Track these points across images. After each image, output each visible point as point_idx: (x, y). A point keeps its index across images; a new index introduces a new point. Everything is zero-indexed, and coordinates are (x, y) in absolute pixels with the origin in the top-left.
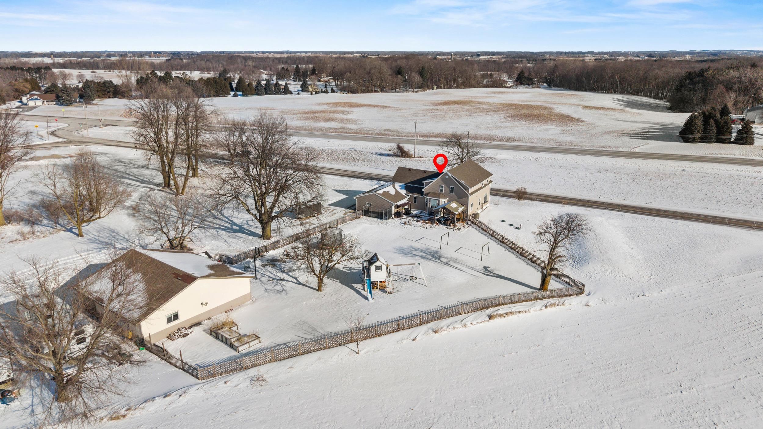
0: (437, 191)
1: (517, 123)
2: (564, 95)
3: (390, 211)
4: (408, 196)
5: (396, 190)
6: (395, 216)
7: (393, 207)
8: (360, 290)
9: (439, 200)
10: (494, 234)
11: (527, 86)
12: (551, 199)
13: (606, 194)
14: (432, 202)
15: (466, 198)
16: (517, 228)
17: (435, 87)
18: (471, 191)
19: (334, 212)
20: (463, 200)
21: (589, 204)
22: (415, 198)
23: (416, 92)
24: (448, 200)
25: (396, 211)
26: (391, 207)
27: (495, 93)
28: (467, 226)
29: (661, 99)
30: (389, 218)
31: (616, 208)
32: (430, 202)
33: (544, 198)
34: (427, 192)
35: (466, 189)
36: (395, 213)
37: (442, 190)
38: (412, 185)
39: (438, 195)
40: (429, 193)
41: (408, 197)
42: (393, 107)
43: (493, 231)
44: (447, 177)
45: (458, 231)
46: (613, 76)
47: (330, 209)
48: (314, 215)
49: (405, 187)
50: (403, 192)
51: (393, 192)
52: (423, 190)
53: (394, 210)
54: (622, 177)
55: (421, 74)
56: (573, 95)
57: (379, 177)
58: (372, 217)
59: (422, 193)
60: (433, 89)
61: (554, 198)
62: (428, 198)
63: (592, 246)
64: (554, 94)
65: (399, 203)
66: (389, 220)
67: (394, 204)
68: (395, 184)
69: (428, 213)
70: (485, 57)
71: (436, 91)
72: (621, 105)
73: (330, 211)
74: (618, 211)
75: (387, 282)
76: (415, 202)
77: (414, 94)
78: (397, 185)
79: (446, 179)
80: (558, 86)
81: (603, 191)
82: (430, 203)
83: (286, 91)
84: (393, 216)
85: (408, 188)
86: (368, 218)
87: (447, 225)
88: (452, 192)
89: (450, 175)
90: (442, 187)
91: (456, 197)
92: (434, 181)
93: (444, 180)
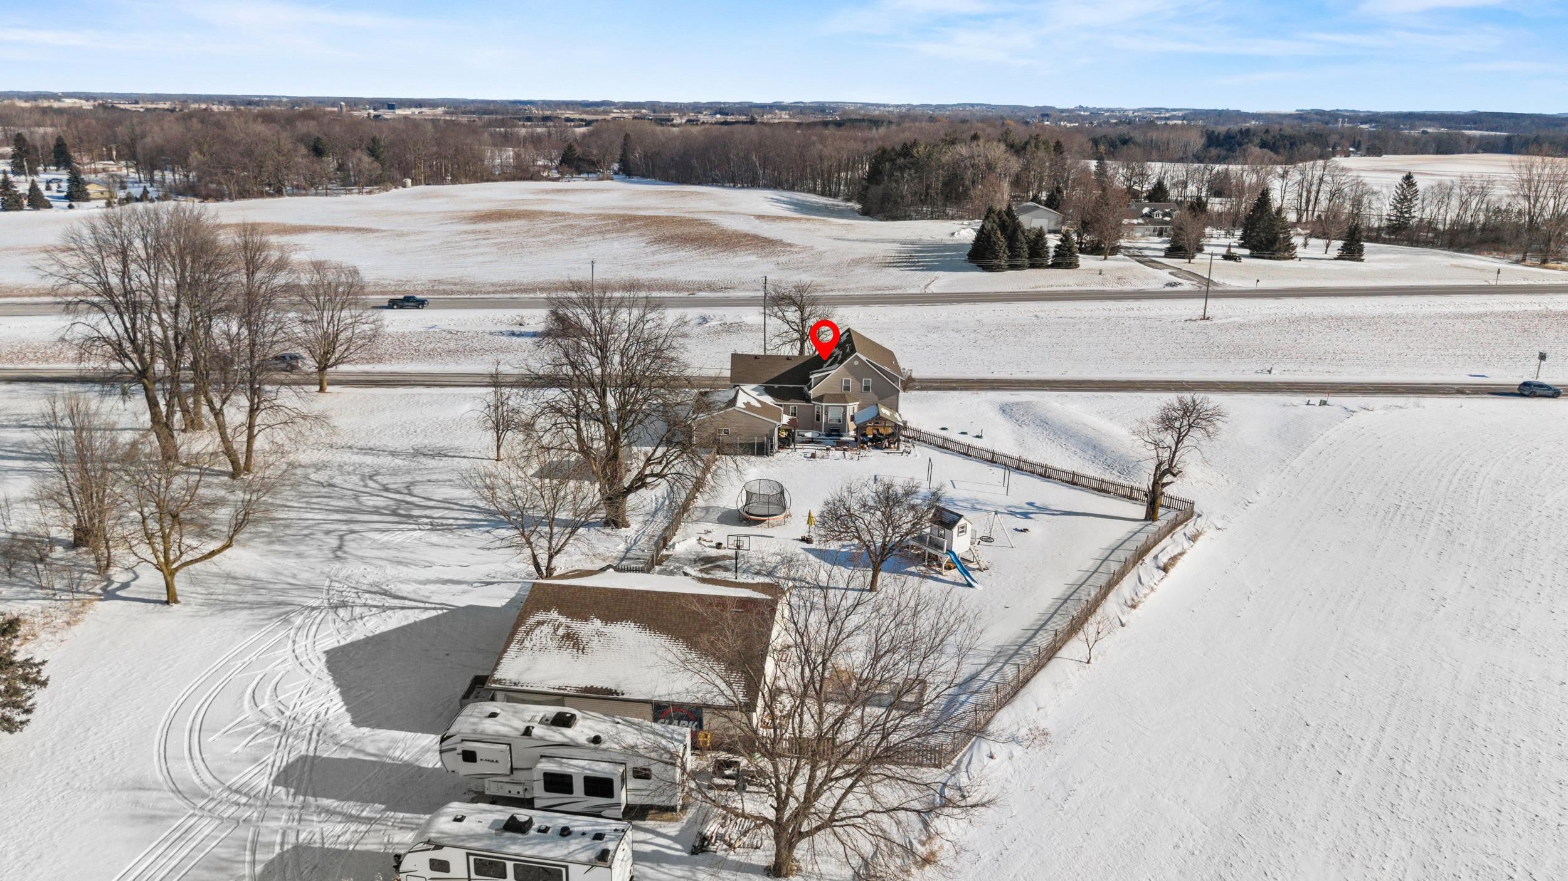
0: (838, 390)
1: (681, 253)
2: (683, 195)
4: (781, 405)
5: (755, 398)
6: (782, 447)
7: (776, 430)
9: (845, 407)
11: (585, 175)
14: (831, 414)
16: (978, 437)
17: (409, 181)
20: (887, 400)
22: (793, 409)
23: (370, 192)
24: (861, 405)
26: (772, 430)
27: (547, 192)
29: (835, 196)
30: (774, 452)
32: (827, 412)
34: (820, 394)
35: (895, 380)
37: (847, 388)
38: (776, 386)
39: (841, 398)
40: (822, 396)
42: (378, 231)
44: (857, 363)
46: (747, 158)
49: (766, 390)
50: (768, 400)
51: (755, 403)
52: (810, 392)
53: (777, 436)
55: (373, 152)
56: (692, 193)
59: (808, 399)
60: (404, 186)
62: (822, 405)
64: (661, 193)
65: (783, 423)
66: (774, 455)
67: (777, 424)
68: (742, 387)
69: (826, 432)
70: (407, 112)
71: (411, 189)
72: (789, 209)
75: (974, 551)
77: (364, 198)
78: (751, 389)
79: (856, 367)
80: (643, 176)
82: (827, 415)
83: (36, 200)
84: (779, 446)
85: (772, 392)
87: (882, 449)
88: (867, 388)
89: (864, 358)
90: (847, 382)
91: (876, 398)
92: (833, 372)
93: (851, 369)
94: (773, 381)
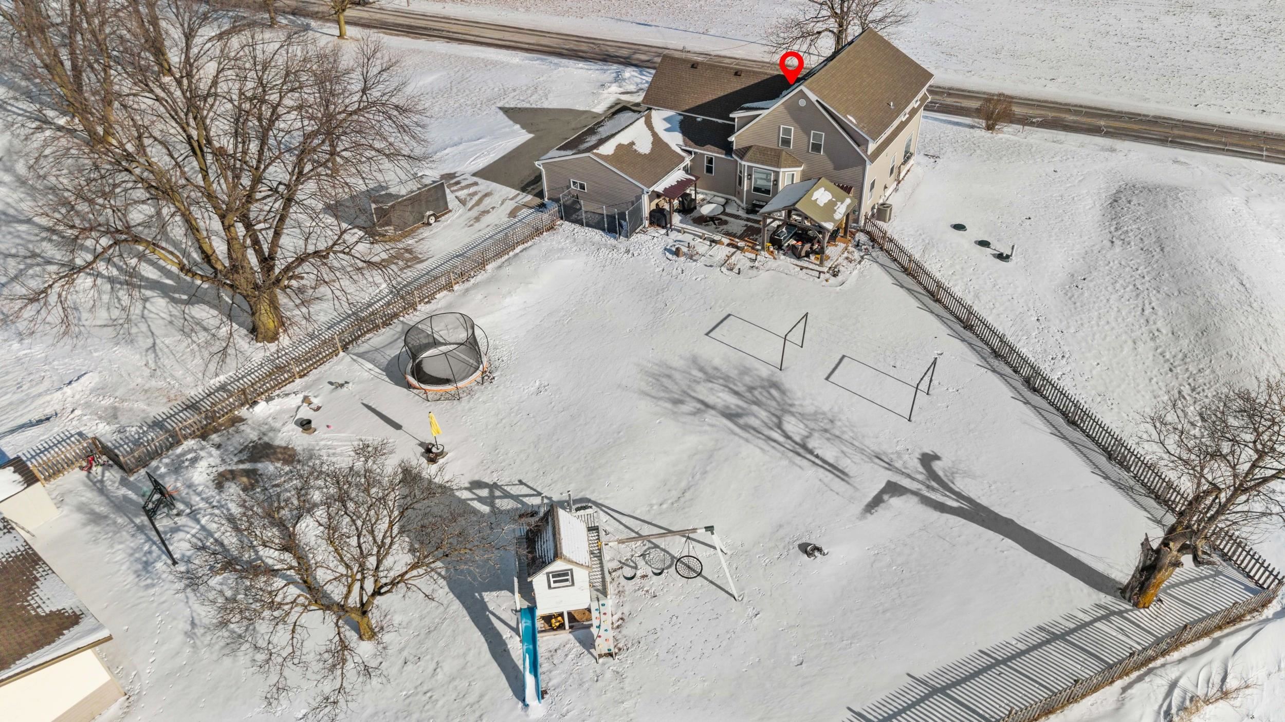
0: (771, 143)
3: (638, 211)
4: (690, 153)
5: (655, 134)
6: (652, 223)
7: (645, 198)
8: (506, 633)
9: (777, 173)
10: (942, 292)
12: (1070, 118)
13: (1208, 93)
14: (757, 177)
15: (860, 168)
16: (1001, 257)
18: (872, 147)
19: (487, 202)
20: (847, 175)
21: (1176, 132)
22: (710, 161)
24: (803, 171)
25: (653, 207)
26: (639, 198)
28: (857, 255)
30: (633, 231)
31: (1252, 147)
32: (750, 175)
33: (1051, 115)
34: (745, 144)
35: (860, 141)
36: (652, 213)
37: (786, 142)
38: (700, 118)
39: (774, 157)
40: (748, 149)
41: (688, 161)
43: (939, 285)
44: (802, 103)
45: (833, 280)
47: (475, 193)
48: (425, 220)
49: (682, 123)
50: (675, 140)
51: (644, 146)
52: (732, 139)
53: (647, 206)
54: (1235, 27)
57: (624, 53)
58: (588, 225)
59: (728, 148)
61: (1077, 113)
62: (747, 164)
63: (1246, 339)
65: (660, 187)
66: (635, 238)
67: (646, 189)
68: (654, 113)
69: (744, 205)
73: (476, 198)
74: (1259, 157)
75: (595, 614)
76: (709, 170)
78: (659, 117)
79: (801, 109)
81: (1198, 80)
82: (750, 179)
84: (647, 223)
85: (688, 128)
86: (577, 227)
87: (799, 257)
88: (816, 148)
89: (813, 98)
90: (787, 131)
91: (830, 166)
92: (765, 112)
93: (794, 112)
94: (698, 109)
